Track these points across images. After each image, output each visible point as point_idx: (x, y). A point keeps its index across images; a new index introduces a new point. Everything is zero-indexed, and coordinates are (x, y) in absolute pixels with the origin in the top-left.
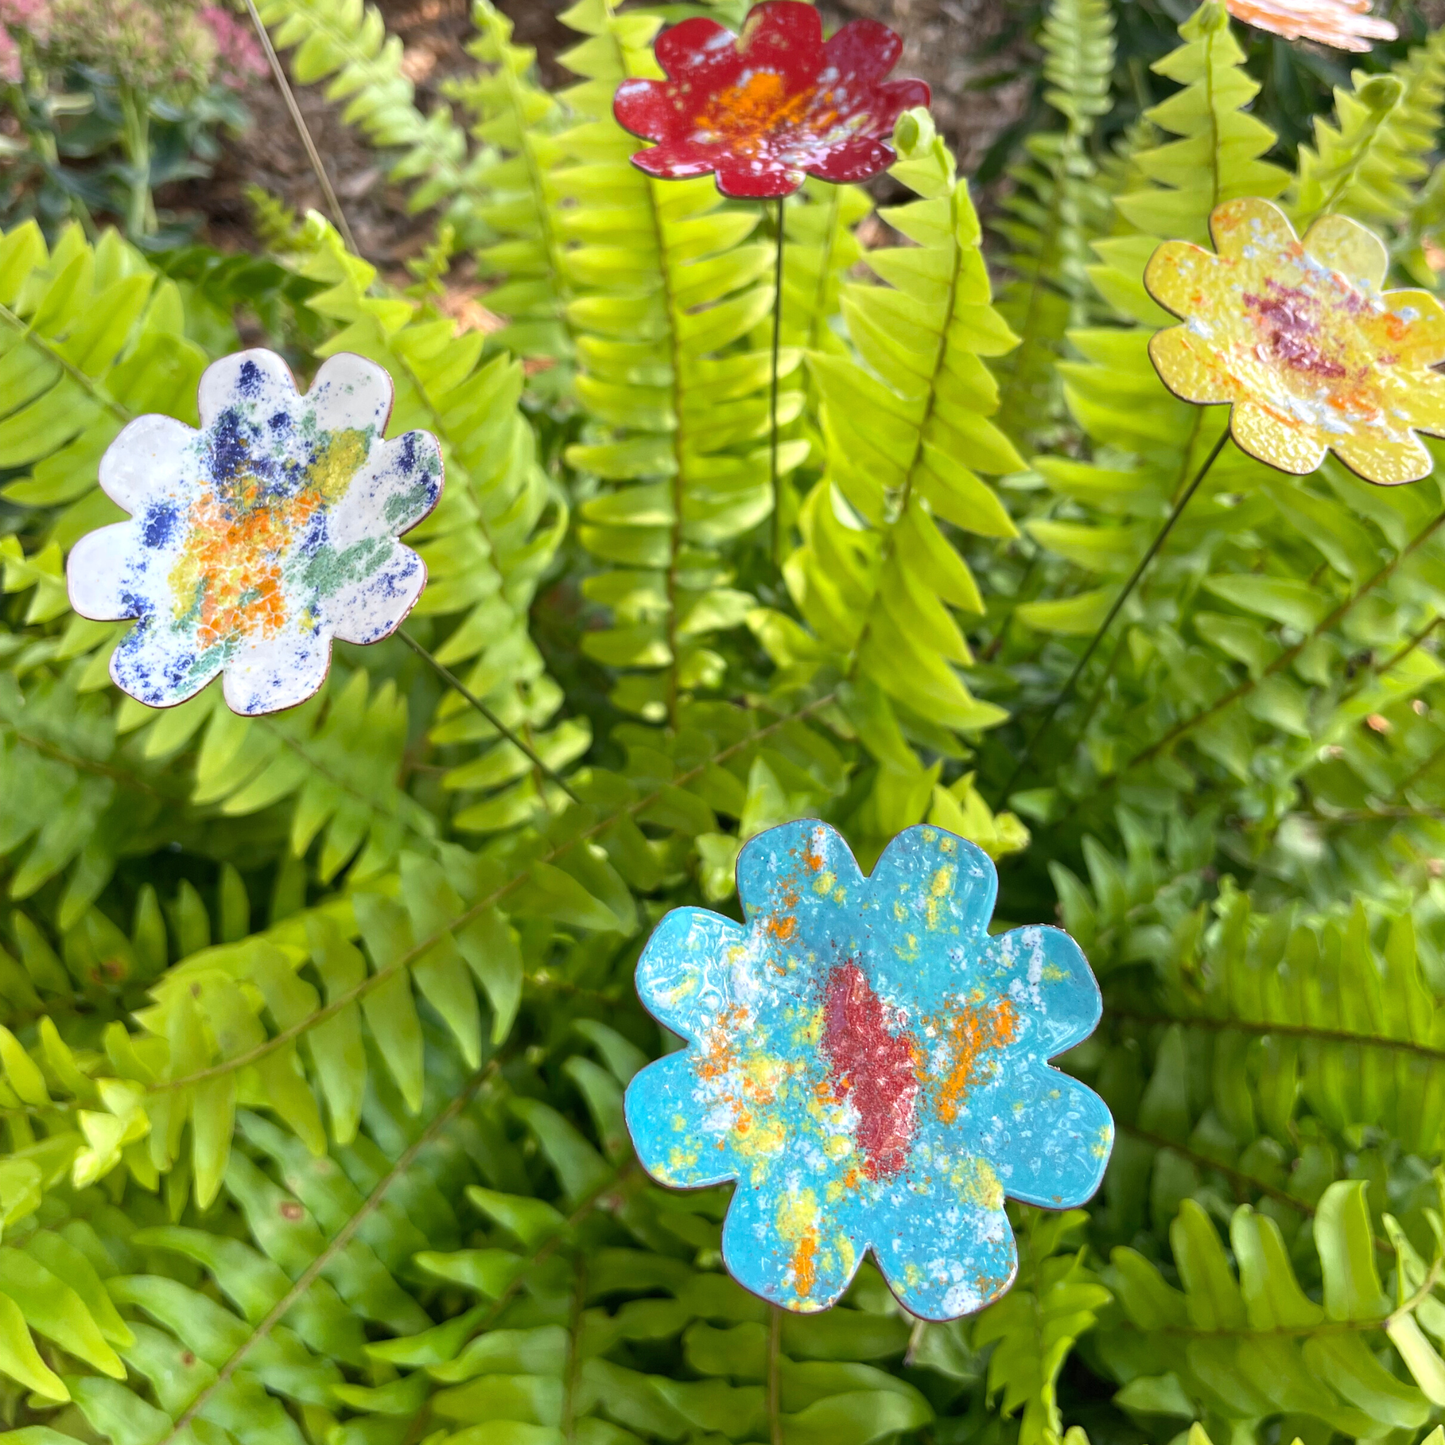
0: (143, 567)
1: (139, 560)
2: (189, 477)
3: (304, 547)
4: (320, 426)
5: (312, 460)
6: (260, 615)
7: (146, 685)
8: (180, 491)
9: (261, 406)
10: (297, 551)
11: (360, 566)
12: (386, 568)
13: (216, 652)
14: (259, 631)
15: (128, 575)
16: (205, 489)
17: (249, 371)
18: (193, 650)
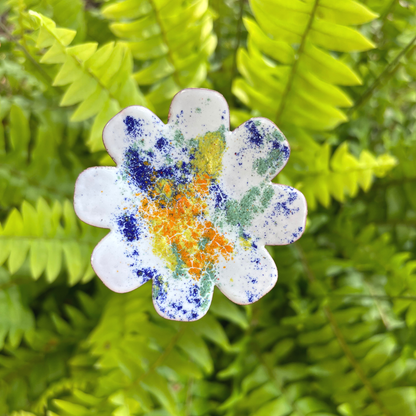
0: (135, 253)
1: (131, 251)
2: (128, 194)
3: (217, 206)
4: (187, 137)
5: (192, 158)
6: (216, 250)
7: (185, 312)
8: (127, 204)
9: (147, 140)
10: (213, 209)
11: (257, 203)
12: (275, 200)
13: (206, 278)
14: (221, 258)
15: (131, 261)
16: (140, 197)
17: (131, 123)
18: (193, 282)
